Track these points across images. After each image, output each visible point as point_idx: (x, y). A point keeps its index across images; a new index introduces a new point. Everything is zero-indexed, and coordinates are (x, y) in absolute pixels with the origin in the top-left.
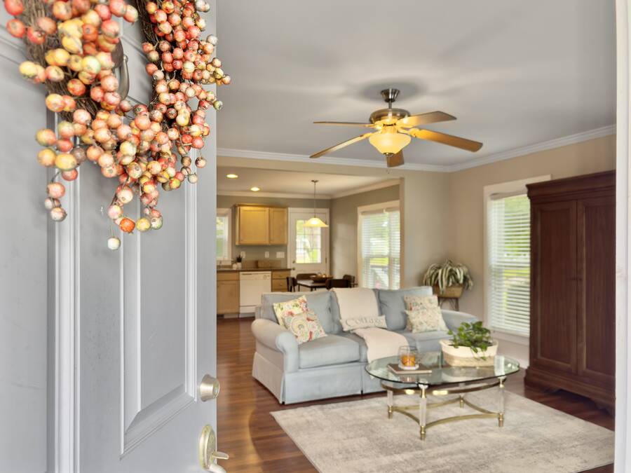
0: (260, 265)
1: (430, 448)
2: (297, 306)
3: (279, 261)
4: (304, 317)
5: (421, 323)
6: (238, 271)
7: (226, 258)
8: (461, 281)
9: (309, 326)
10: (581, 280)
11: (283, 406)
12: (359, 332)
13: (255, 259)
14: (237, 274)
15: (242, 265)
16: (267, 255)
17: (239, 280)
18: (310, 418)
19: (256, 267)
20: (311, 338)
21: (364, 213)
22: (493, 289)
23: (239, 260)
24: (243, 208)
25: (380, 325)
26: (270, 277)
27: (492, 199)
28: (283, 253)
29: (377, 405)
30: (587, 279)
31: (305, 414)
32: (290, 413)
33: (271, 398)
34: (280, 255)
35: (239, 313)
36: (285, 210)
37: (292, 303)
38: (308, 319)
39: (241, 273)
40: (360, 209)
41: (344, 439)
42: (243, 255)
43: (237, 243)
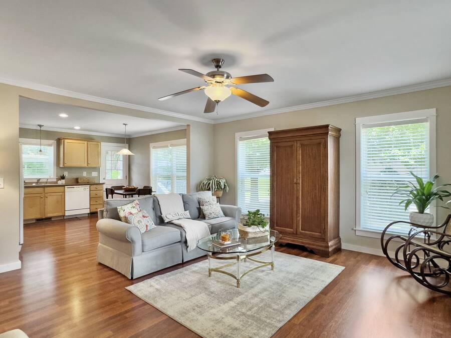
0: (79, 181)
1: (246, 292)
2: (134, 207)
3: (94, 178)
4: (141, 214)
5: (210, 214)
6: (64, 186)
7: (52, 177)
8: (223, 187)
9: (145, 222)
10: (299, 184)
11: (133, 281)
12: (176, 222)
13: (75, 177)
14: (63, 188)
15: (66, 182)
16: (85, 174)
17: (64, 192)
18: (158, 287)
19: (77, 182)
20: (147, 229)
21: (154, 147)
22: (240, 191)
23: (63, 178)
24: (66, 141)
25: (187, 217)
26: (89, 189)
27: (240, 140)
28: (97, 173)
29: (196, 269)
30: (302, 183)
31: (153, 284)
32: (141, 285)
33: (119, 276)
34: (94, 174)
35: (64, 216)
36: (99, 144)
37: (130, 205)
38: (144, 217)
39: (66, 187)
40: (151, 145)
41: (190, 298)
42: (66, 174)
43: (61, 166)
